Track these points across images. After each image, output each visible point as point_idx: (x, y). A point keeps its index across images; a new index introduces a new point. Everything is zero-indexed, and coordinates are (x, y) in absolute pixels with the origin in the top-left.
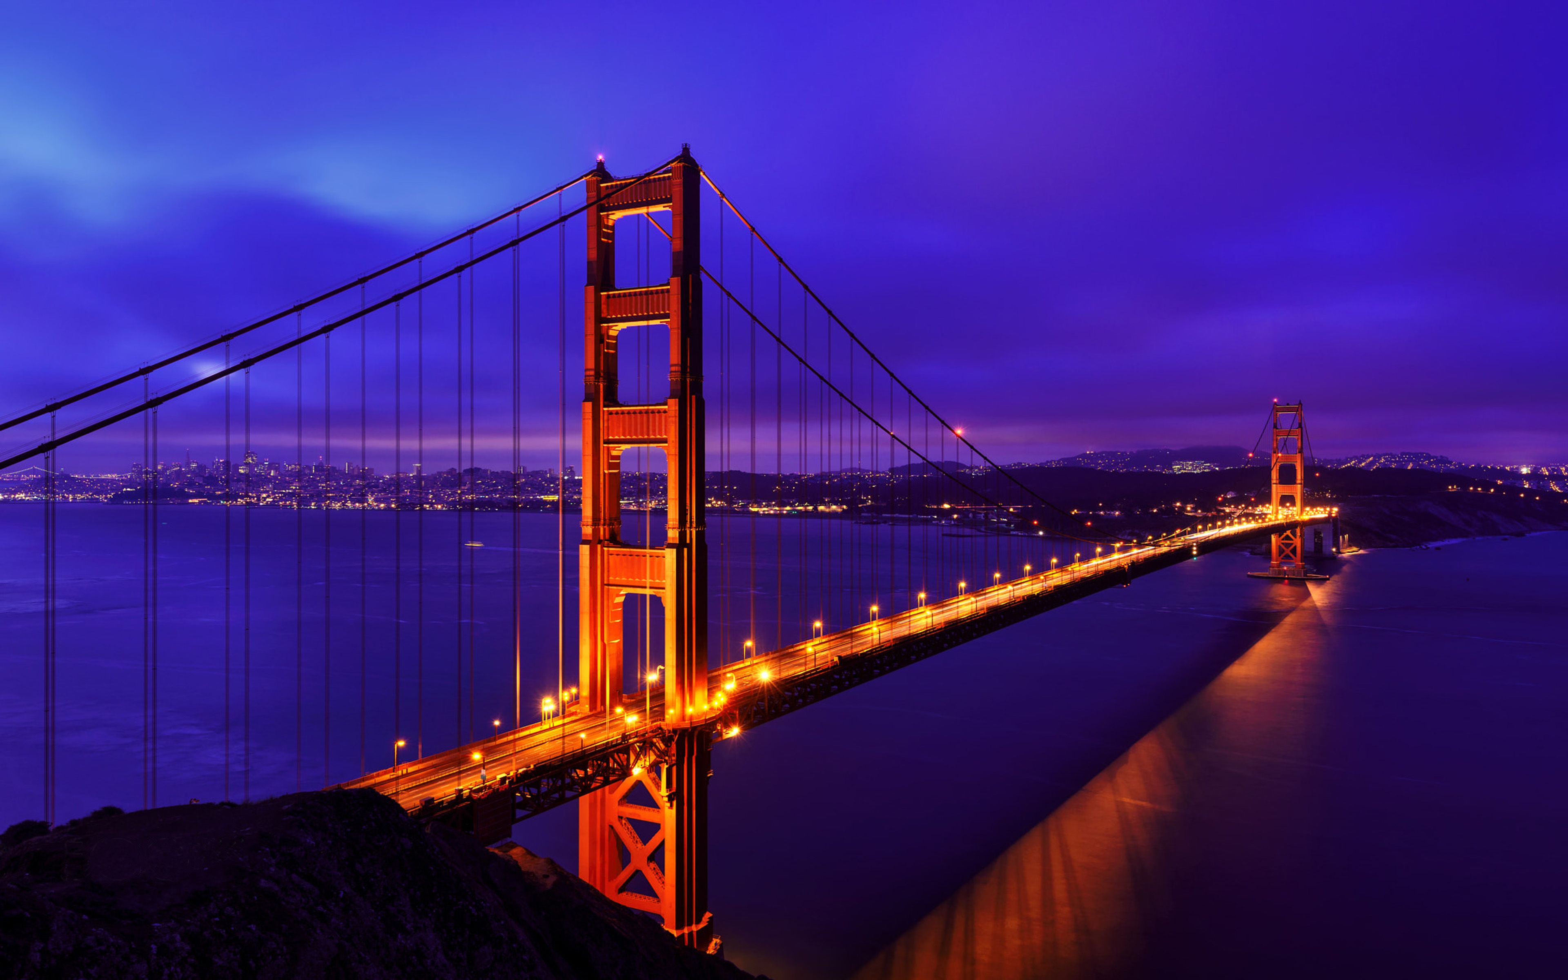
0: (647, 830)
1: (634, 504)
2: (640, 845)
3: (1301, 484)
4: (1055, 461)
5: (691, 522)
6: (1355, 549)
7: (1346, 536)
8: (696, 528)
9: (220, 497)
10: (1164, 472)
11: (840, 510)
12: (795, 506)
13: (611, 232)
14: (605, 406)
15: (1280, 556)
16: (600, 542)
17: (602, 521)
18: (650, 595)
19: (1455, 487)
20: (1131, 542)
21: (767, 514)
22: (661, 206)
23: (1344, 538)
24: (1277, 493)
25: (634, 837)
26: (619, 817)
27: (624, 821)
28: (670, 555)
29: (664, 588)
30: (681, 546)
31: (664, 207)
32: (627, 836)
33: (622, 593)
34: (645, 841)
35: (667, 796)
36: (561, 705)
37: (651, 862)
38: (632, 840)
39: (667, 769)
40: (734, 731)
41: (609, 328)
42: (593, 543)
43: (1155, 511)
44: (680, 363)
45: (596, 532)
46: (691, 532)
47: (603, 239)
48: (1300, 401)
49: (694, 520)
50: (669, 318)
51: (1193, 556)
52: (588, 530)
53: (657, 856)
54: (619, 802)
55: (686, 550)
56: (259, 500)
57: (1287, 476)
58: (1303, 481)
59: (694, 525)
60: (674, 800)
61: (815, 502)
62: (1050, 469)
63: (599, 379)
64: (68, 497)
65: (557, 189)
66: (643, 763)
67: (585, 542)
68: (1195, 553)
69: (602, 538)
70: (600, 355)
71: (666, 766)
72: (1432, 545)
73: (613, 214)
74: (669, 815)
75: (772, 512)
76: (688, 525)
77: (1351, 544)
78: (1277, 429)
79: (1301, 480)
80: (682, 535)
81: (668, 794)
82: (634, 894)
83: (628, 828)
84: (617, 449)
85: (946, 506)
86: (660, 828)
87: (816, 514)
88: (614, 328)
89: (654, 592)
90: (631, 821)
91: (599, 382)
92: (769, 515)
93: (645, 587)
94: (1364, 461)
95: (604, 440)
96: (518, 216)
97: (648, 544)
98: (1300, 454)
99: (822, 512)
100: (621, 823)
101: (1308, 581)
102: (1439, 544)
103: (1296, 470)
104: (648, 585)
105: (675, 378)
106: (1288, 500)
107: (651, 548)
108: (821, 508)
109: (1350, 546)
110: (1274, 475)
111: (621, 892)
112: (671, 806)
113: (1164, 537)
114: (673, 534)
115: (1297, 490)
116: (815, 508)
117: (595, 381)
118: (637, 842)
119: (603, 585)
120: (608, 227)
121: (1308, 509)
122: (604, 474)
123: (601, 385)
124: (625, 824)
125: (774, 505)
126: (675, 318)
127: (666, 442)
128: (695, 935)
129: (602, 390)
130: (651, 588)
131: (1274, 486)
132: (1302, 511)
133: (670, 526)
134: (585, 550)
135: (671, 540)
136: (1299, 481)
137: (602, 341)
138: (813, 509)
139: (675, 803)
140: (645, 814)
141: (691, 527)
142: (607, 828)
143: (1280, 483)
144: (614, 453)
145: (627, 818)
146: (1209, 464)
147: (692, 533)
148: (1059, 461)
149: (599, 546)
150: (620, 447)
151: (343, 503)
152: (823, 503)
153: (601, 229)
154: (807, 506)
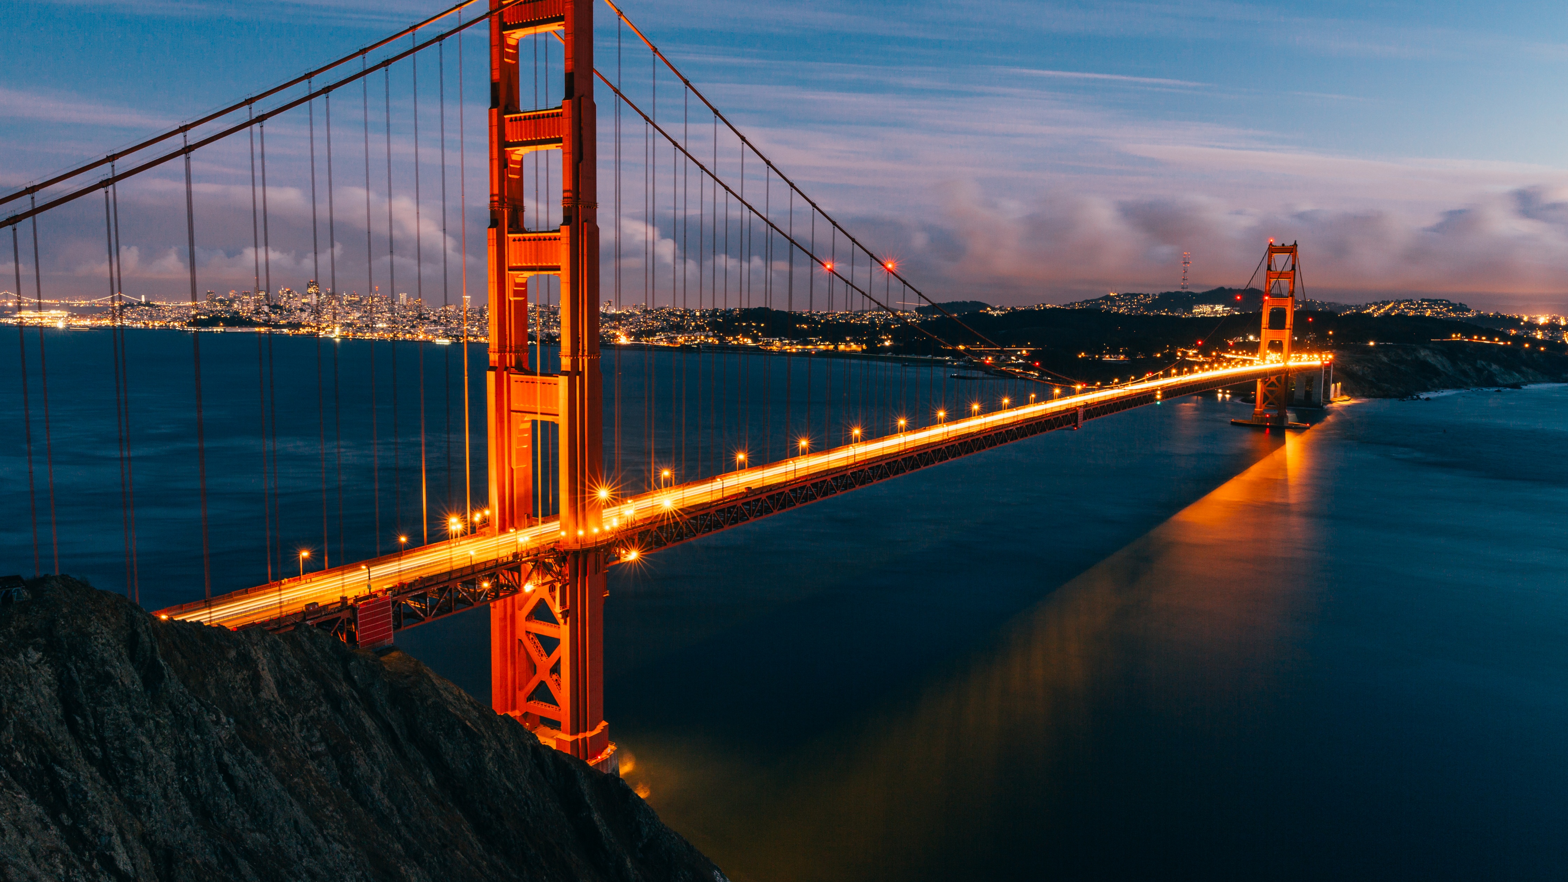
0: (549, 644)
1: (664, 340)
2: (544, 658)
3: (1290, 329)
4: (1078, 303)
5: (583, 351)
6: (1346, 398)
7: (1339, 385)
8: (588, 356)
9: (284, 326)
10: (1184, 316)
11: (860, 349)
12: (817, 345)
13: (515, 52)
14: (509, 233)
15: (1264, 403)
16: (506, 369)
17: (508, 348)
18: (541, 421)
19: (1459, 336)
20: (1094, 384)
21: (790, 352)
22: (555, 25)
23: (1336, 387)
24: (1266, 338)
25: (539, 651)
26: (527, 632)
27: (531, 636)
28: (563, 382)
29: (558, 415)
30: (573, 374)
31: (559, 25)
32: (533, 649)
33: (526, 419)
34: (549, 654)
35: (560, 613)
36: (469, 526)
37: (554, 674)
38: (537, 653)
39: (560, 587)
40: (633, 555)
41: (513, 152)
42: (500, 369)
43: (1159, 355)
44: (571, 189)
45: (502, 359)
46: (583, 361)
47: (506, 60)
48: (1295, 241)
49: (586, 348)
50: (561, 142)
51: (1157, 400)
52: (494, 357)
53: (555, 669)
54: (526, 618)
55: (578, 377)
56: (319, 329)
57: (1277, 320)
58: (1292, 327)
59: (586, 353)
60: (567, 617)
61: (835, 341)
62: (1073, 311)
63: (503, 205)
64: (148, 324)
65: (457, 7)
66: (536, 581)
67: (492, 369)
68: (1159, 397)
69: (508, 365)
70: (504, 181)
71: (559, 585)
72: (1424, 396)
73: (514, 33)
74: (563, 632)
75: (794, 350)
76: (580, 354)
77: (1344, 392)
78: (1271, 271)
79: (1291, 325)
80: (574, 363)
81: (561, 611)
82: (541, 703)
83: (535, 643)
84: (520, 276)
85: (961, 347)
86: (559, 643)
87: (836, 354)
88: (516, 152)
89: (553, 419)
90: (539, 636)
91: (503, 208)
92: (791, 353)
93: (536, 413)
94: (1383, 308)
95: (509, 267)
96: (414, 34)
97: (538, 371)
98: (1291, 298)
99: (844, 352)
100: (529, 638)
101: (1288, 431)
102: (1432, 395)
103: (1286, 314)
104: (539, 411)
105: (567, 204)
106: (1275, 346)
107: (541, 375)
108: (842, 347)
109: (1342, 395)
110: (1265, 320)
111: (530, 701)
112: (565, 623)
113: (1132, 380)
114: (566, 362)
115: (1286, 335)
116: (836, 348)
117: (500, 207)
118: (542, 655)
119: (510, 411)
120: (510, 46)
121: (1293, 355)
122: (510, 301)
123: (506, 211)
124: (532, 638)
125: (797, 344)
126: (567, 143)
127: (559, 270)
128: (588, 740)
129: (506, 216)
130: (542, 414)
131: (1263, 331)
132: (1288, 357)
133: (563, 354)
134: (491, 376)
135: (565, 367)
136: (1288, 326)
137: (506, 166)
138: (834, 348)
139: (568, 619)
140: (546, 630)
141: (583, 355)
142: (517, 642)
143: (1270, 328)
144: (518, 280)
145: (535, 634)
146: (1229, 308)
147: (584, 363)
148: (1082, 303)
149: (505, 373)
150: (522, 274)
151: (395, 334)
152: (844, 341)
153: (503, 49)
154: (829, 345)
